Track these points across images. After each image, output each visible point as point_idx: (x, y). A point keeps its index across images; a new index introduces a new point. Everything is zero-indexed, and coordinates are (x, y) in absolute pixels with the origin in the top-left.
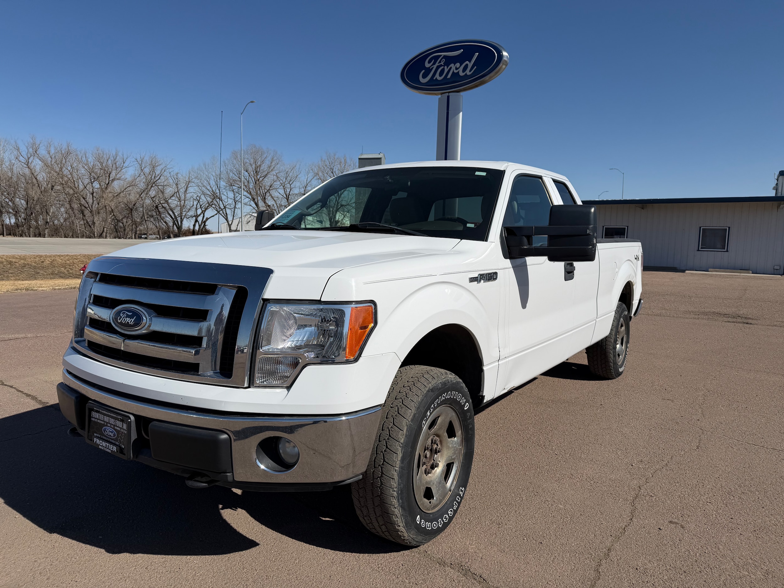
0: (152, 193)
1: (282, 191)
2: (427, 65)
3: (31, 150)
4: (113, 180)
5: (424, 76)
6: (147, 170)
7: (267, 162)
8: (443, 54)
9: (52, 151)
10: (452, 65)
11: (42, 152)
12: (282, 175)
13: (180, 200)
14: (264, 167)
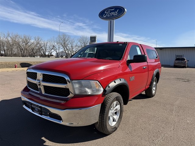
0: (38, 46)
1: (70, 45)
2: (105, 13)
3: (8, 35)
4: (28, 43)
5: (105, 16)
6: (37, 40)
7: (67, 38)
8: (110, 10)
9: (13, 35)
10: (112, 13)
11: (10, 35)
12: (71, 41)
13: (45, 47)
14: (66, 39)
